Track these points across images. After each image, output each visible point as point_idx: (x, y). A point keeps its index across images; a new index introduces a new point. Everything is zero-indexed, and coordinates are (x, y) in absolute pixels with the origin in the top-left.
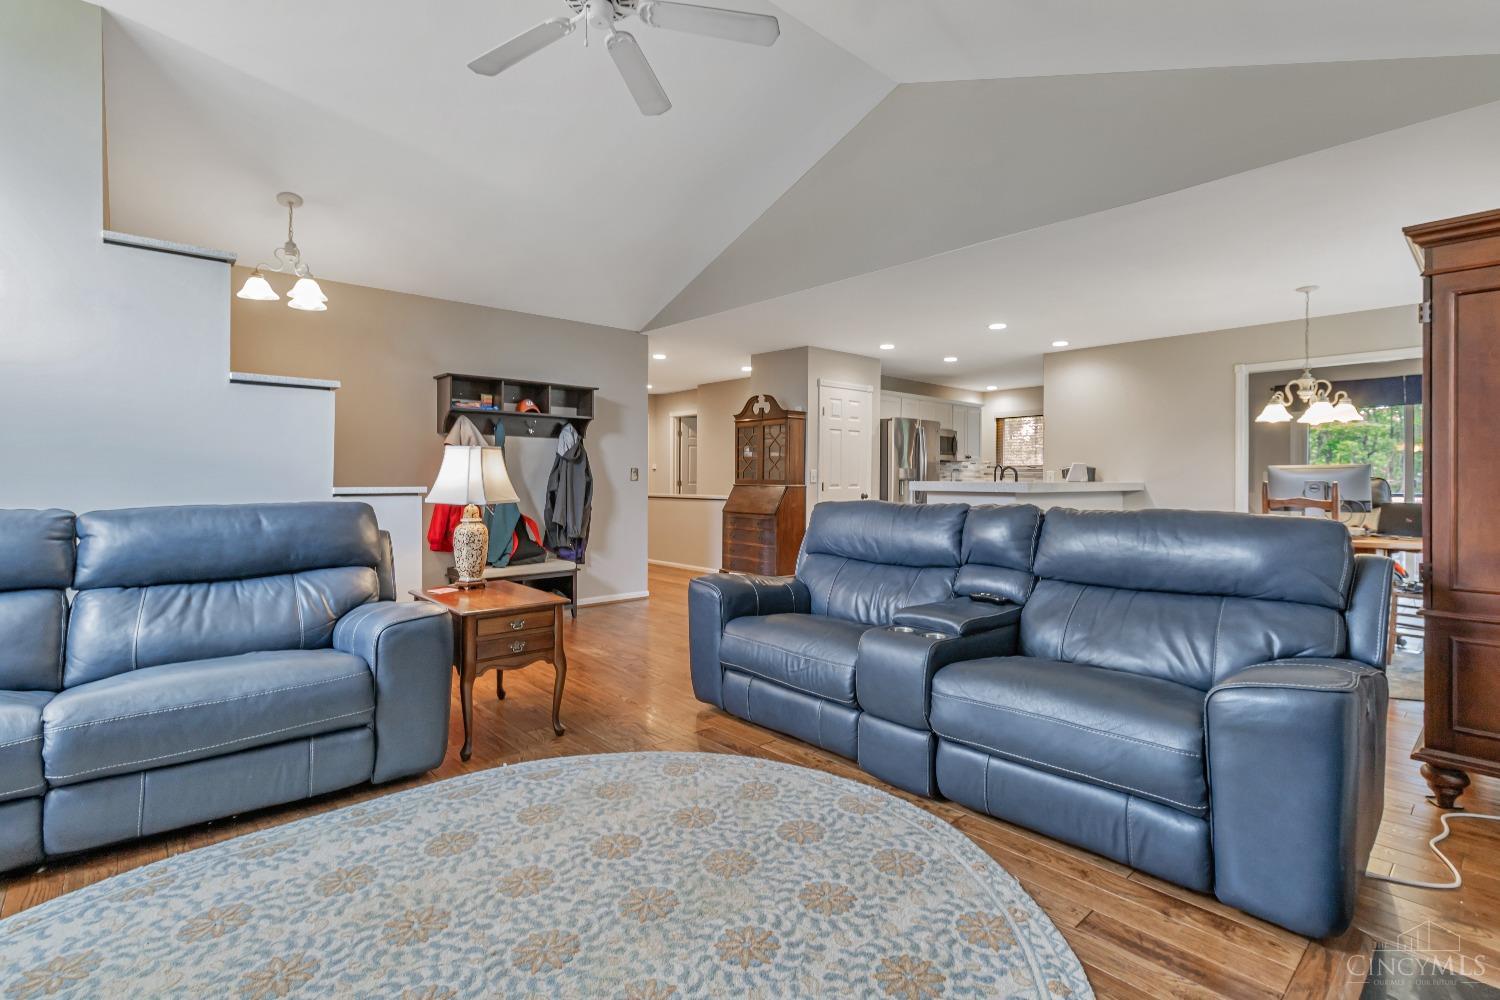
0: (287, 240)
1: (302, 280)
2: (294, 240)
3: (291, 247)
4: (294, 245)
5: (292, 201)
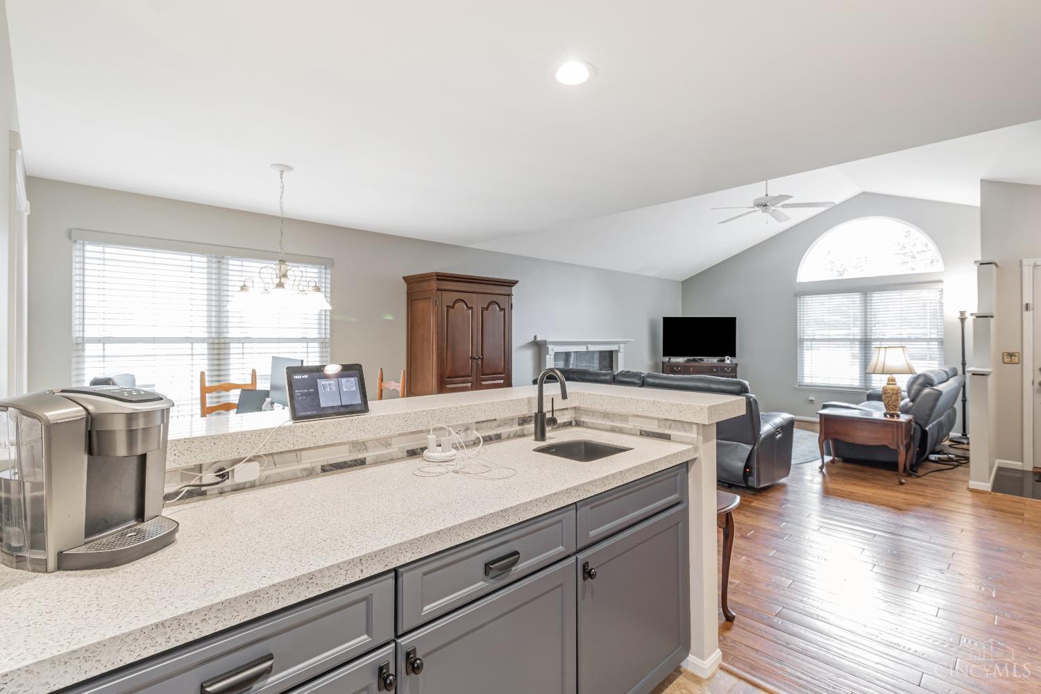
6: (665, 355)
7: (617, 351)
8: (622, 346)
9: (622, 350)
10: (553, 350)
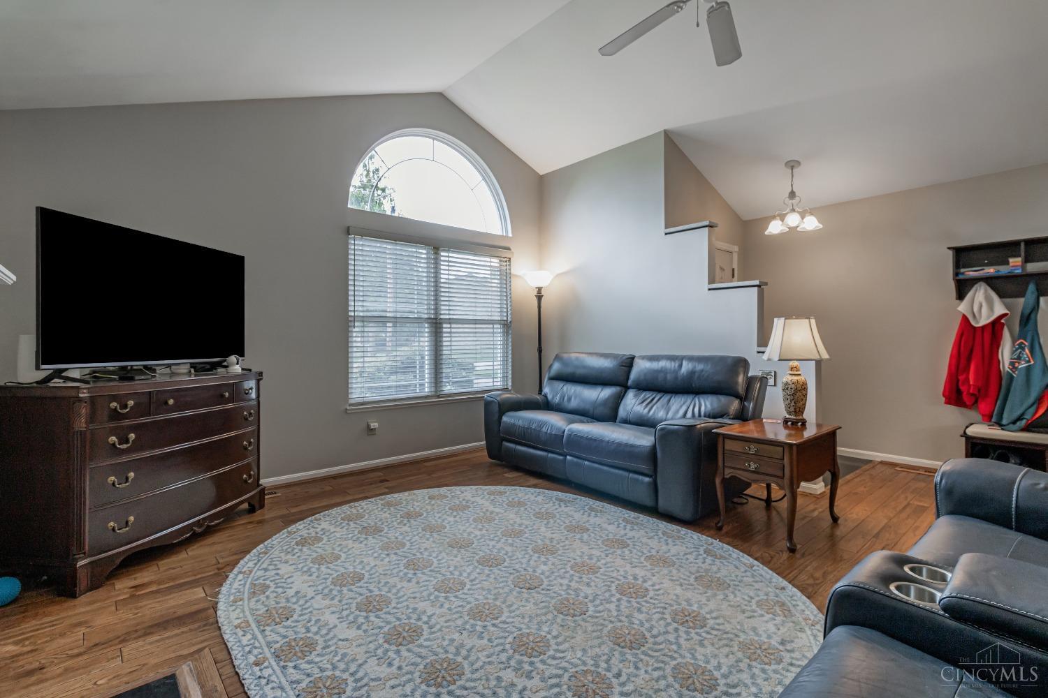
0: (790, 190)
1: (796, 214)
2: (794, 190)
3: (792, 195)
4: (794, 192)
5: (792, 165)
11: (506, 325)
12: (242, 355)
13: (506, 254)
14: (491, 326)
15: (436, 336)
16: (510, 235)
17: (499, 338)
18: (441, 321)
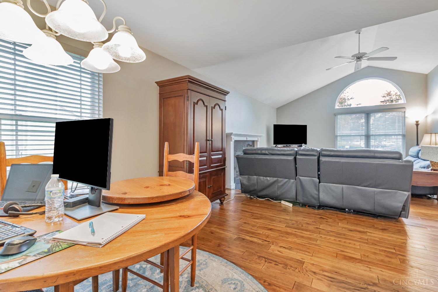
6: (274, 144)
7: (257, 141)
8: (259, 138)
9: (259, 141)
10: (234, 138)
11: (404, 136)
12: (306, 143)
13: (403, 110)
14: (396, 136)
15: (368, 140)
16: (406, 102)
17: (401, 140)
18: (370, 135)
